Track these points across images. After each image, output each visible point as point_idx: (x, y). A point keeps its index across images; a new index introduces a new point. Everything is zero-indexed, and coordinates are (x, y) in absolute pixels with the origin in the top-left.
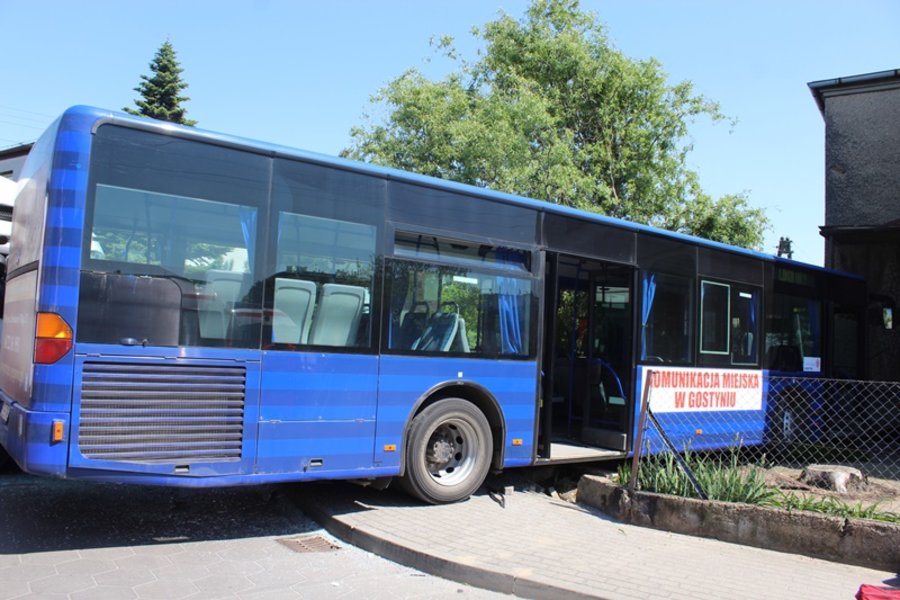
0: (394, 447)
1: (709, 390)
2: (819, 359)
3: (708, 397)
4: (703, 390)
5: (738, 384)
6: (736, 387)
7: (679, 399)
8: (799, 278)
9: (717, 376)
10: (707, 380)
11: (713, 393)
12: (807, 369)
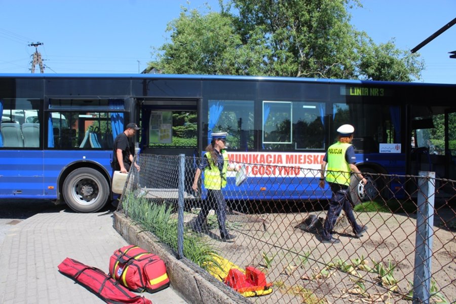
0: (53, 187)
1: (271, 164)
3: (272, 169)
5: (302, 161)
6: (300, 163)
8: (374, 92)
9: (279, 156)
10: (269, 159)
11: (276, 166)
12: (383, 151)
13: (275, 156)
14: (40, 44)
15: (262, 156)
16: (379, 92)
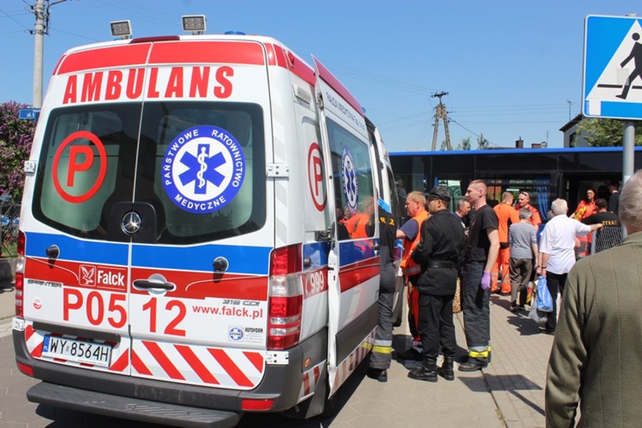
14: (445, 94)
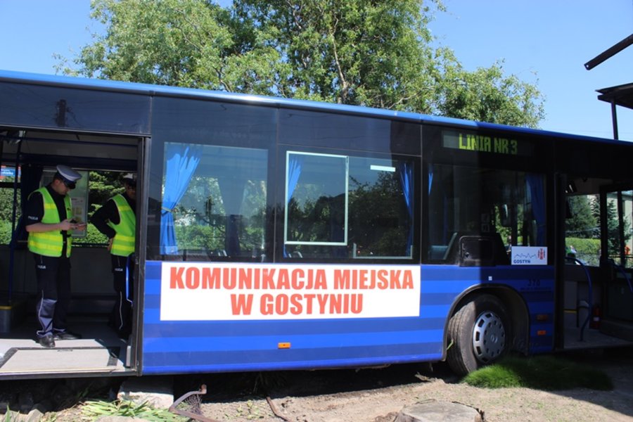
1: (303, 292)
2: (545, 249)
3: (304, 302)
4: (290, 292)
5: (368, 283)
6: (363, 287)
7: (241, 304)
8: (501, 146)
9: (321, 273)
10: (299, 280)
11: (313, 296)
12: (518, 261)
13: (311, 272)
15: (283, 272)
16: (510, 147)
